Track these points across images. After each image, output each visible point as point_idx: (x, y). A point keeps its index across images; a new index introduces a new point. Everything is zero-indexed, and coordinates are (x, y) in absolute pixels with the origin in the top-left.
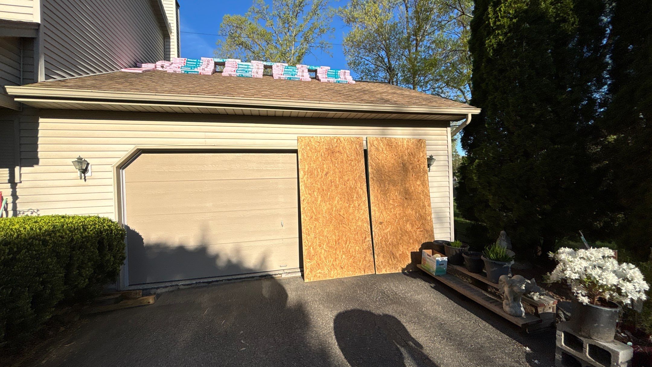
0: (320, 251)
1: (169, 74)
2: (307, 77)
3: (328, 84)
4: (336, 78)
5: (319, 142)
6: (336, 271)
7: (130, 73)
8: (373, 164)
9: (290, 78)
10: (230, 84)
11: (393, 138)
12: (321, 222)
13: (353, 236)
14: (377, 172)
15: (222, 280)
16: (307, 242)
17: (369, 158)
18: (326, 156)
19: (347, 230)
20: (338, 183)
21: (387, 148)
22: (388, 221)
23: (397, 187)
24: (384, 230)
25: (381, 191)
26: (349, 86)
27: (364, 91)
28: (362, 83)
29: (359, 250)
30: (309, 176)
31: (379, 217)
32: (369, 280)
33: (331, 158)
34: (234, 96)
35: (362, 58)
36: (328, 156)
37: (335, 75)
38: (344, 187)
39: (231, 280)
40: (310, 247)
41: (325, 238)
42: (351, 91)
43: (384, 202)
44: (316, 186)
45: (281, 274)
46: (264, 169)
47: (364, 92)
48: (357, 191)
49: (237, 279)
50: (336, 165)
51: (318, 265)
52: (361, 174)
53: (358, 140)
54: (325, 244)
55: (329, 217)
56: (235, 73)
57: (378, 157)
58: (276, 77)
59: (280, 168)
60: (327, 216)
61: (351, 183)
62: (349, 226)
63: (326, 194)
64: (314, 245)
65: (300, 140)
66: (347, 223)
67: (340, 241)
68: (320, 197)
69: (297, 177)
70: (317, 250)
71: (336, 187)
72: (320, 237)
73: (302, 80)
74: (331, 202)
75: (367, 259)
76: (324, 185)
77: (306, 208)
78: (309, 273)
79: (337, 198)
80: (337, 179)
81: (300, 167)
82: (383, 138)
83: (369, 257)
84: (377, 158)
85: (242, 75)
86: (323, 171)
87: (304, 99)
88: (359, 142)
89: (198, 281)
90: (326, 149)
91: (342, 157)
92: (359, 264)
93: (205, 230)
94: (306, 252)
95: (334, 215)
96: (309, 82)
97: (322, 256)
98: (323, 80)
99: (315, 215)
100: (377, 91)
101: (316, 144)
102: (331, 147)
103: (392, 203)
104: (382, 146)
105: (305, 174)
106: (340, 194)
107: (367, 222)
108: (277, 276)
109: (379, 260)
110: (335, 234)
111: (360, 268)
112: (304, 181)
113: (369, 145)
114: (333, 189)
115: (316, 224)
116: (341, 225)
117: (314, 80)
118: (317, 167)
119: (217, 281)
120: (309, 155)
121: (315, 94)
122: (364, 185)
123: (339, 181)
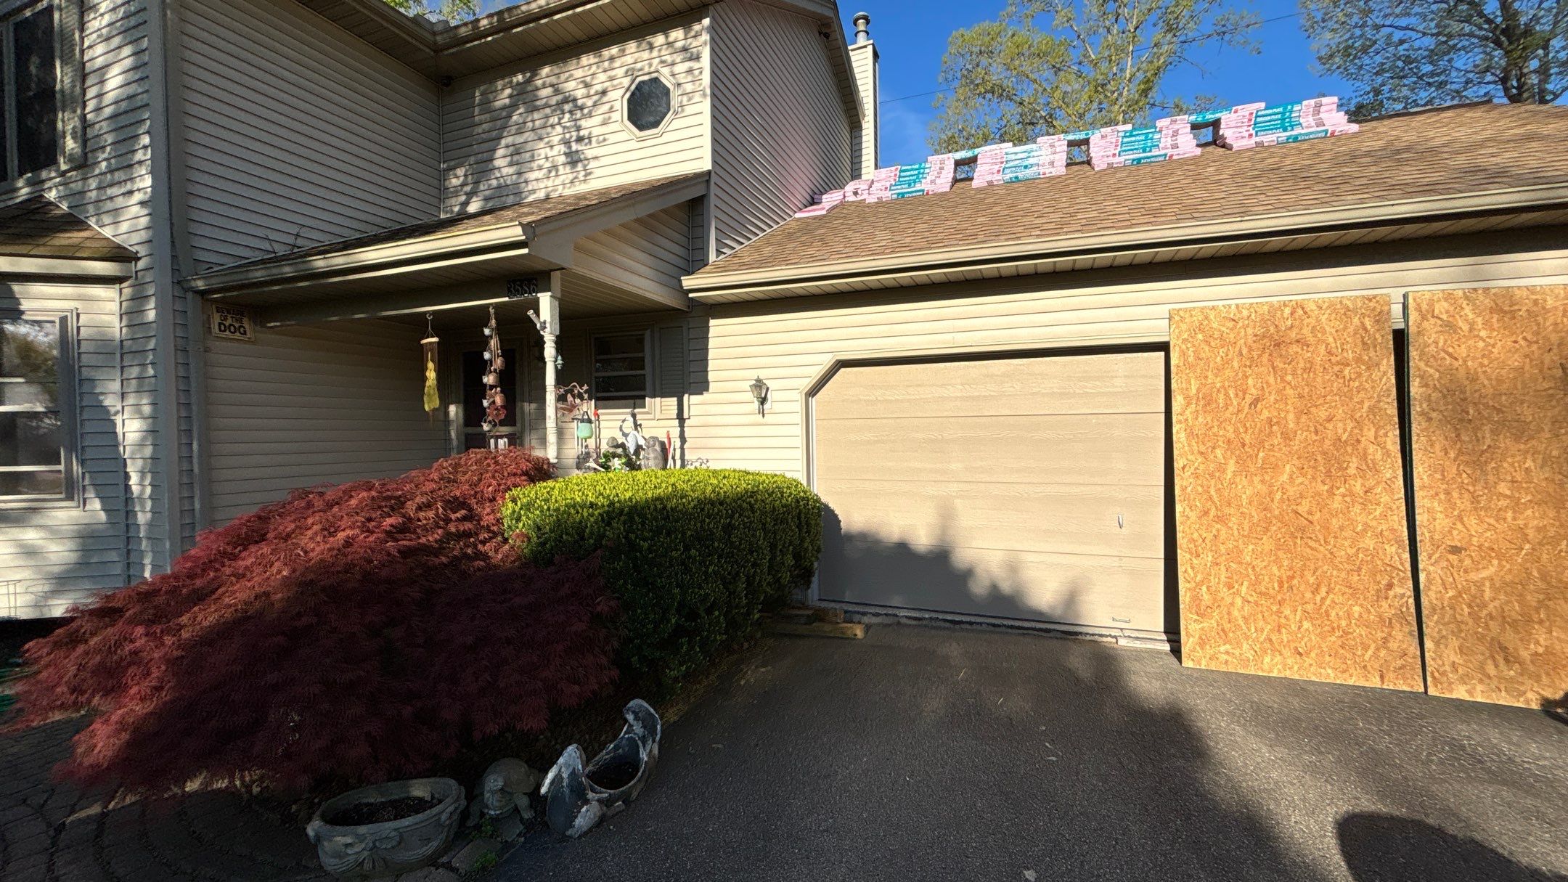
0: (1229, 600)
1: (869, 206)
2: (1187, 145)
3: (1257, 153)
4: (1285, 130)
5: (1233, 320)
6: (1278, 658)
7: (808, 218)
8: (1431, 371)
9: (1139, 160)
10: (996, 209)
11: (1519, 288)
12: (1235, 527)
13: (1343, 575)
14: (1444, 397)
15: (981, 624)
16: (1190, 570)
17: (1413, 353)
18: (1255, 354)
19: (1320, 556)
20: (1291, 425)
21: (1494, 320)
22: (1486, 544)
23: (1534, 442)
24: (1466, 572)
25: (1460, 452)
26: (1334, 144)
27: (1398, 152)
28: (1386, 122)
29: (1365, 616)
30: (1199, 408)
31: (1450, 532)
32: (1401, 703)
33: (1269, 360)
34: (1018, 238)
35: (1377, 27)
36: (1260, 356)
37: (1283, 120)
38: (1314, 437)
39: (999, 626)
40: (1199, 585)
41: (1246, 569)
42: (1345, 164)
43: (1471, 488)
44: (1221, 433)
45: (1115, 637)
46: (1078, 391)
47: (1396, 155)
48: (1360, 450)
49: (1012, 627)
50: (1289, 378)
51: (1222, 634)
52: (1379, 401)
53: (1372, 304)
54: (1246, 583)
55: (1262, 515)
56: (999, 177)
57: (1451, 350)
58: (1099, 163)
59: (1120, 390)
60: (1254, 513)
61: (1343, 428)
62: (1329, 547)
63: (1251, 456)
64: (1213, 581)
65: (1177, 318)
66: (1321, 537)
67: (1295, 582)
68: (1232, 462)
69: (1162, 409)
70: (1221, 595)
71: (1287, 437)
72: (1232, 564)
73: (1175, 157)
74: (1267, 478)
75: (1393, 645)
76: (1246, 432)
77: (1189, 489)
78: (1195, 648)
79: (1288, 467)
80: (1291, 416)
81: (1174, 386)
82: (1475, 290)
83: (1403, 638)
84: (1447, 353)
85: (1017, 178)
86: (1244, 394)
87: (1195, 215)
88: (1374, 309)
89: (934, 615)
90: (1256, 335)
91: (1309, 355)
92: (1363, 655)
93: (947, 516)
94: (1188, 594)
95: (1277, 512)
96: (1194, 160)
97: (1236, 613)
98: (1236, 146)
99: (1217, 508)
100: (1454, 141)
101: (1224, 326)
102: (1272, 329)
103: (1508, 493)
104: (1471, 316)
105: (1188, 404)
106: (1299, 458)
107: (1399, 542)
108: (1104, 639)
109: (1443, 655)
110: (1278, 562)
111: (1365, 667)
112: (1187, 420)
113: (1413, 316)
114: (1276, 442)
115: (1218, 531)
116: (1299, 541)
117: (1210, 149)
118: (1227, 384)
119: (971, 623)
120: (1203, 355)
121: (1223, 195)
122: (1390, 434)
123: (1298, 422)
